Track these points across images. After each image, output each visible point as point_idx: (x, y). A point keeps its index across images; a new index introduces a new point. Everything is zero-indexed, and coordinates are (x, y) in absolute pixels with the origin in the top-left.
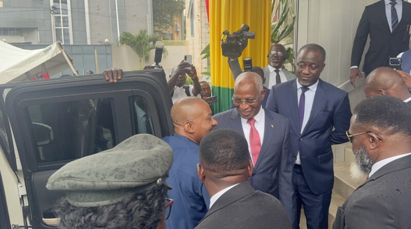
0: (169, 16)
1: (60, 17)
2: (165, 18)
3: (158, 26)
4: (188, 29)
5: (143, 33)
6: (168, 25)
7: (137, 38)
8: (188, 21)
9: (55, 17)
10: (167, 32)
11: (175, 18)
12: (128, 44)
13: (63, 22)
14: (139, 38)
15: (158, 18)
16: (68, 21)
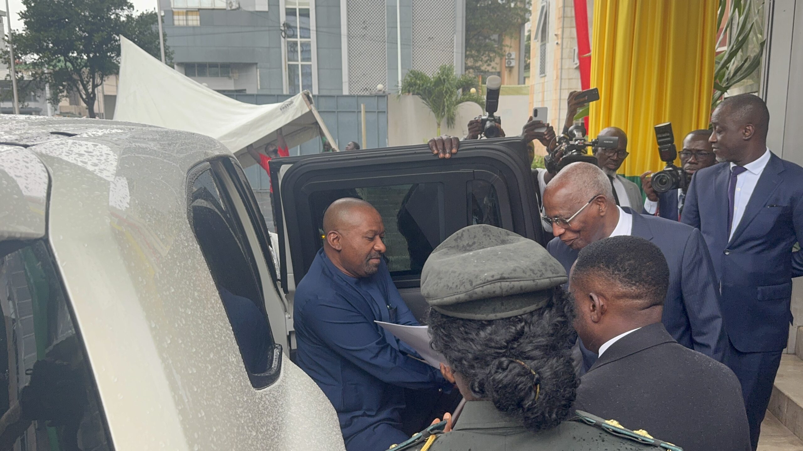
0: (495, 37)
1: (296, 43)
2: (487, 41)
3: (472, 56)
4: (535, 61)
5: (446, 71)
6: (492, 55)
7: (435, 82)
8: (535, 45)
9: (288, 42)
10: (489, 68)
11: (507, 41)
12: (418, 94)
13: (302, 52)
14: (439, 82)
15: (474, 42)
16: (310, 51)
